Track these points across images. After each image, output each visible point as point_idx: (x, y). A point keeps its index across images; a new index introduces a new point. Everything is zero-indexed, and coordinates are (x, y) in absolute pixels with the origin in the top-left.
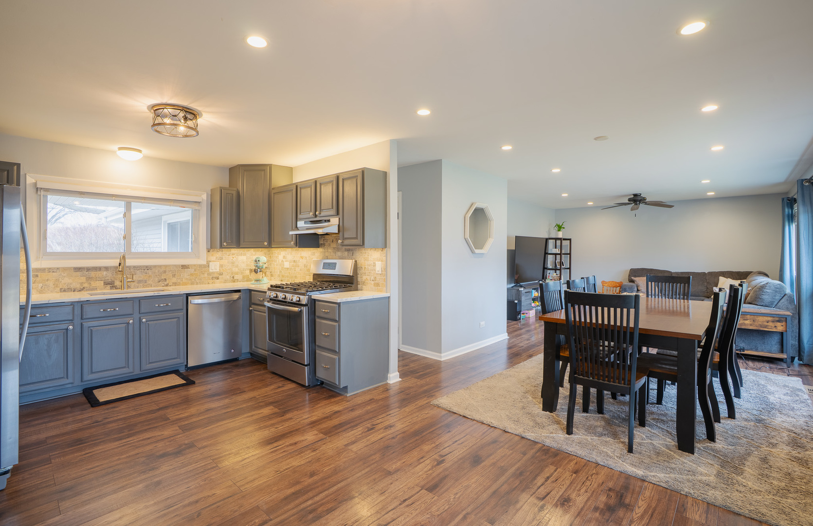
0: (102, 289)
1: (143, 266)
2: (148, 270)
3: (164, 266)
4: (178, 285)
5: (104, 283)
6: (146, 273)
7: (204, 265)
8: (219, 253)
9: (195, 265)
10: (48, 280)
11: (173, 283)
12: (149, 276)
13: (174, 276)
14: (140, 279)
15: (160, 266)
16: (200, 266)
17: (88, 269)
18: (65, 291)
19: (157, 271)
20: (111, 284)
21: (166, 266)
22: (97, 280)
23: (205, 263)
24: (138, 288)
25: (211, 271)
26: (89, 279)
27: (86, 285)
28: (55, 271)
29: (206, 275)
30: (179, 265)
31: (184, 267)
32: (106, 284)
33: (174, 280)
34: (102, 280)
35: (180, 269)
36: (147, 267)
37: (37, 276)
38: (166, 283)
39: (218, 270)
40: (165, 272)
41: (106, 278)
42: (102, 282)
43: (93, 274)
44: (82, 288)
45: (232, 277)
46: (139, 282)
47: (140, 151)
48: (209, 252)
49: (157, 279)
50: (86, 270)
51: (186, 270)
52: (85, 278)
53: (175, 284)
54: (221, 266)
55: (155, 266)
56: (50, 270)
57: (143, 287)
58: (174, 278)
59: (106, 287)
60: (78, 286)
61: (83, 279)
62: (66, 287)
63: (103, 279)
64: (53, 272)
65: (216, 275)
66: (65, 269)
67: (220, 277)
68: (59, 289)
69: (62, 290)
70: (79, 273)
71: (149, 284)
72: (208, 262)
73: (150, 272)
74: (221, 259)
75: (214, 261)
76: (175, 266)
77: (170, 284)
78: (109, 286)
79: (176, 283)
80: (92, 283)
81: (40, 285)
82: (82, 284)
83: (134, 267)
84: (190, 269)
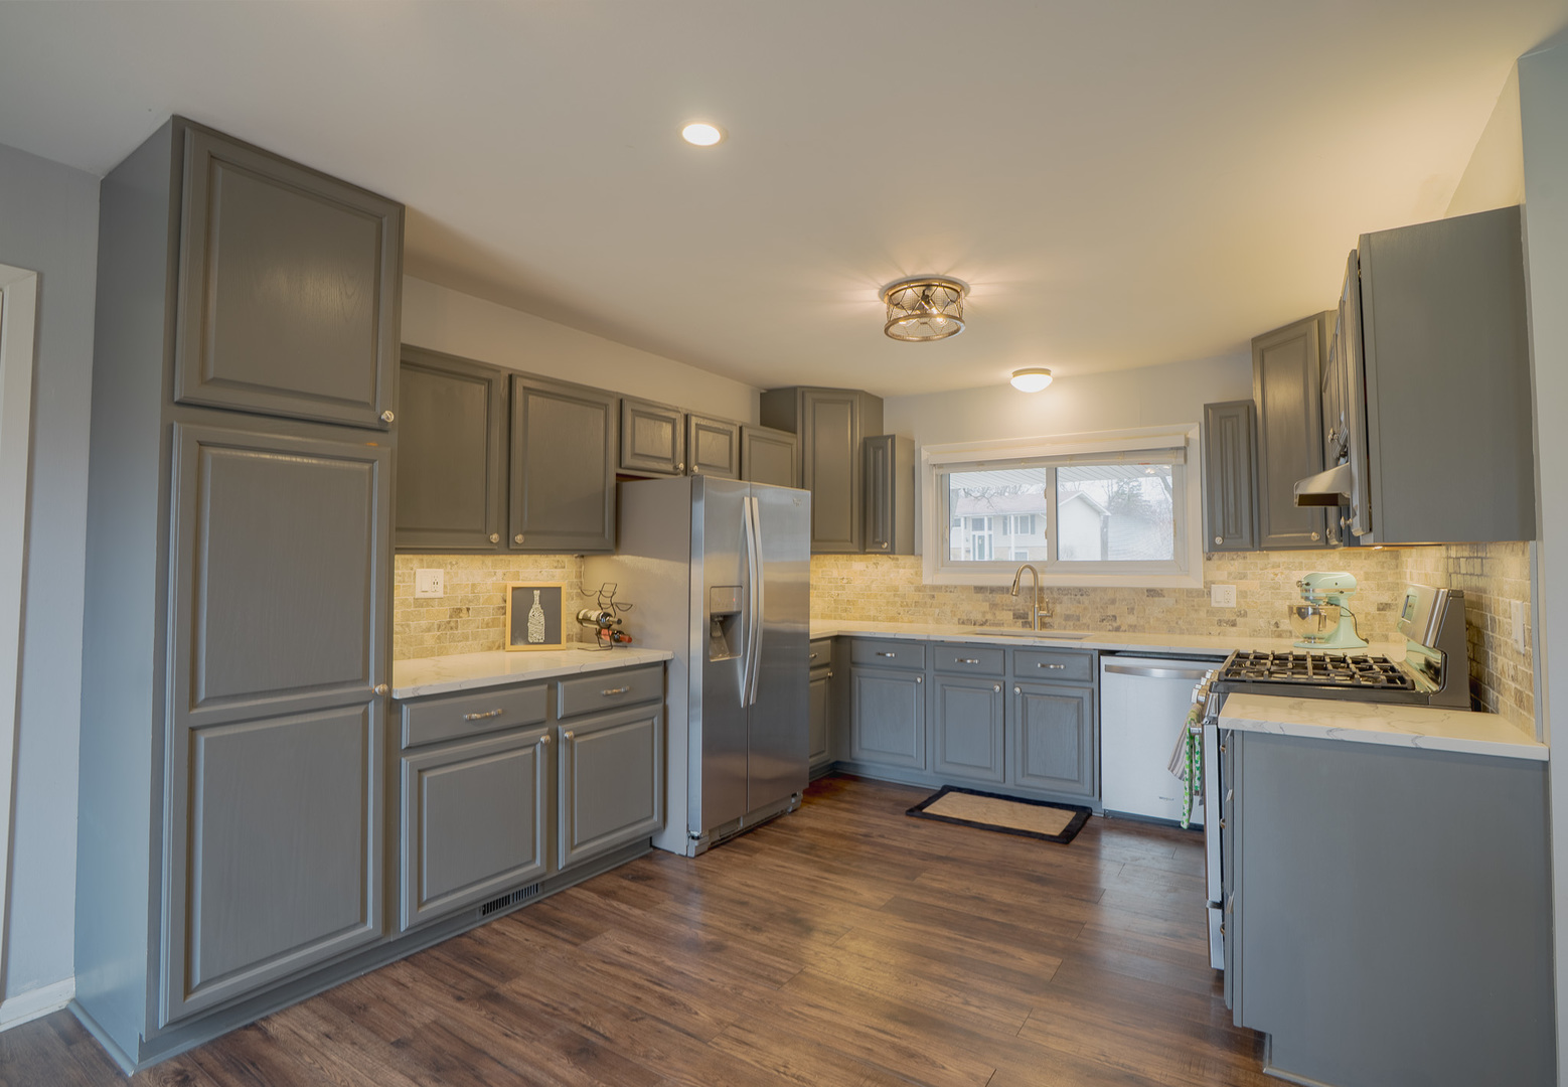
0: (1011, 627)
1: (1075, 588)
2: (1082, 595)
3: (1112, 588)
4: (1140, 631)
5: (1014, 615)
6: (1079, 603)
7: (1197, 590)
8: (1236, 563)
9: (1174, 590)
10: (944, 604)
11: (1130, 626)
12: (1085, 609)
13: (1131, 610)
14: (1068, 612)
15: (1105, 590)
16: (1189, 592)
17: (993, 590)
18: (963, 623)
19: (1098, 600)
20: (1021, 617)
21: (1115, 589)
22: (1003, 610)
23: (1200, 585)
24: (1065, 628)
25: (1214, 604)
26: (993, 606)
27: (989, 616)
28: (952, 590)
29: (1203, 614)
30: (1142, 589)
31: (1152, 593)
32: (1016, 616)
33: (1132, 619)
34: (1010, 610)
35: (1144, 597)
36: (1080, 589)
37: (933, 597)
38: (1115, 625)
39: (1233, 604)
40: (1113, 602)
41: (1016, 608)
42: (1011, 614)
43: (998, 598)
44: (984, 620)
45: (1273, 622)
46: (1068, 618)
47: (1046, 372)
48: (1209, 559)
49: (1098, 615)
50: (989, 591)
51: (1156, 599)
52: (988, 603)
53: (1133, 628)
54: (1242, 594)
55: (1095, 589)
56: (947, 589)
57: (1074, 629)
58: (1131, 616)
59: (1016, 623)
60: (979, 617)
61: (986, 606)
62: (965, 618)
63: (1013, 609)
64: (950, 592)
65: (1228, 616)
66: (965, 588)
67: (1240, 620)
68: (957, 619)
69: (961, 623)
70: (980, 596)
71: (1085, 624)
72: (1208, 584)
73: (1084, 599)
74: (1243, 576)
75: (1223, 582)
76: (1135, 590)
77: (1123, 628)
78: (1021, 621)
79: (1135, 626)
80: (997, 613)
81: (937, 611)
82: (984, 613)
83: (1059, 589)
84: (1165, 599)
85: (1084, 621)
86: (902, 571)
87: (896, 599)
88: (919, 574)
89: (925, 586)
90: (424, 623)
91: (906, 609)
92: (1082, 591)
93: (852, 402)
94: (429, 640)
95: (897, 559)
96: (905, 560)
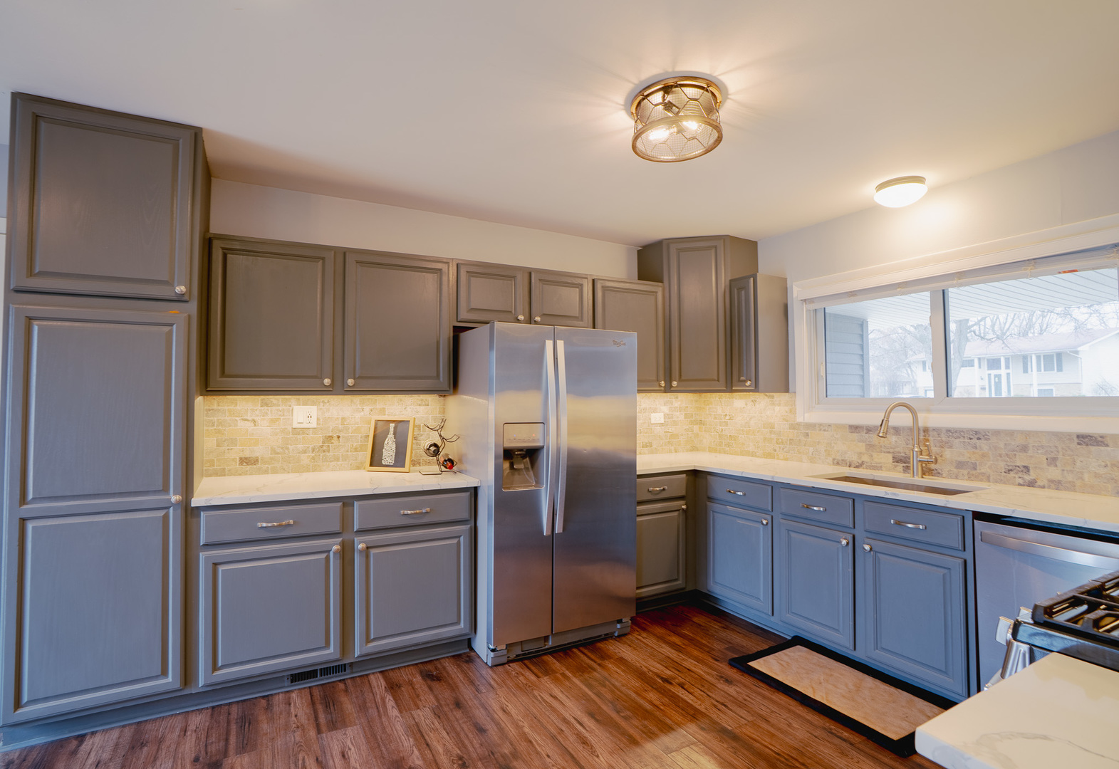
0: (889, 470)
1: (969, 431)
2: (979, 439)
3: (1022, 432)
4: (1067, 489)
6: (976, 448)
10: (819, 443)
11: (1051, 481)
12: (984, 455)
13: (1053, 461)
14: (961, 459)
15: (1011, 433)
17: (868, 430)
18: (838, 464)
19: (1002, 445)
21: (1027, 434)
22: (881, 452)
24: (957, 478)
26: (870, 447)
27: (865, 458)
28: (826, 428)
30: (1069, 435)
31: (1085, 439)
32: (897, 460)
33: (1054, 473)
34: (889, 452)
35: (1074, 445)
36: (976, 432)
37: (808, 435)
38: (1027, 478)
40: (1024, 449)
41: (897, 450)
42: (890, 457)
44: (860, 462)
46: (960, 465)
47: (918, 179)
49: (1002, 465)
50: (865, 431)
51: (1093, 448)
52: (864, 444)
53: (1057, 484)
55: (997, 433)
56: (822, 427)
57: (969, 479)
58: (1052, 469)
59: (896, 466)
60: (854, 458)
61: (862, 446)
62: (840, 459)
63: (891, 450)
64: (825, 430)
66: (839, 427)
68: (831, 459)
69: (835, 461)
70: (855, 436)
71: (983, 474)
73: (982, 443)
76: (1058, 435)
77: (1039, 483)
79: (1059, 482)
80: (875, 455)
81: (811, 449)
82: (860, 454)
83: (948, 431)
84: (1109, 449)
85: (983, 471)
86: (777, 408)
87: (773, 436)
88: (793, 411)
89: (799, 424)
90: (300, 447)
91: (782, 446)
92: (978, 435)
93: (716, 247)
94: (305, 459)
95: (773, 397)
96: (781, 398)
